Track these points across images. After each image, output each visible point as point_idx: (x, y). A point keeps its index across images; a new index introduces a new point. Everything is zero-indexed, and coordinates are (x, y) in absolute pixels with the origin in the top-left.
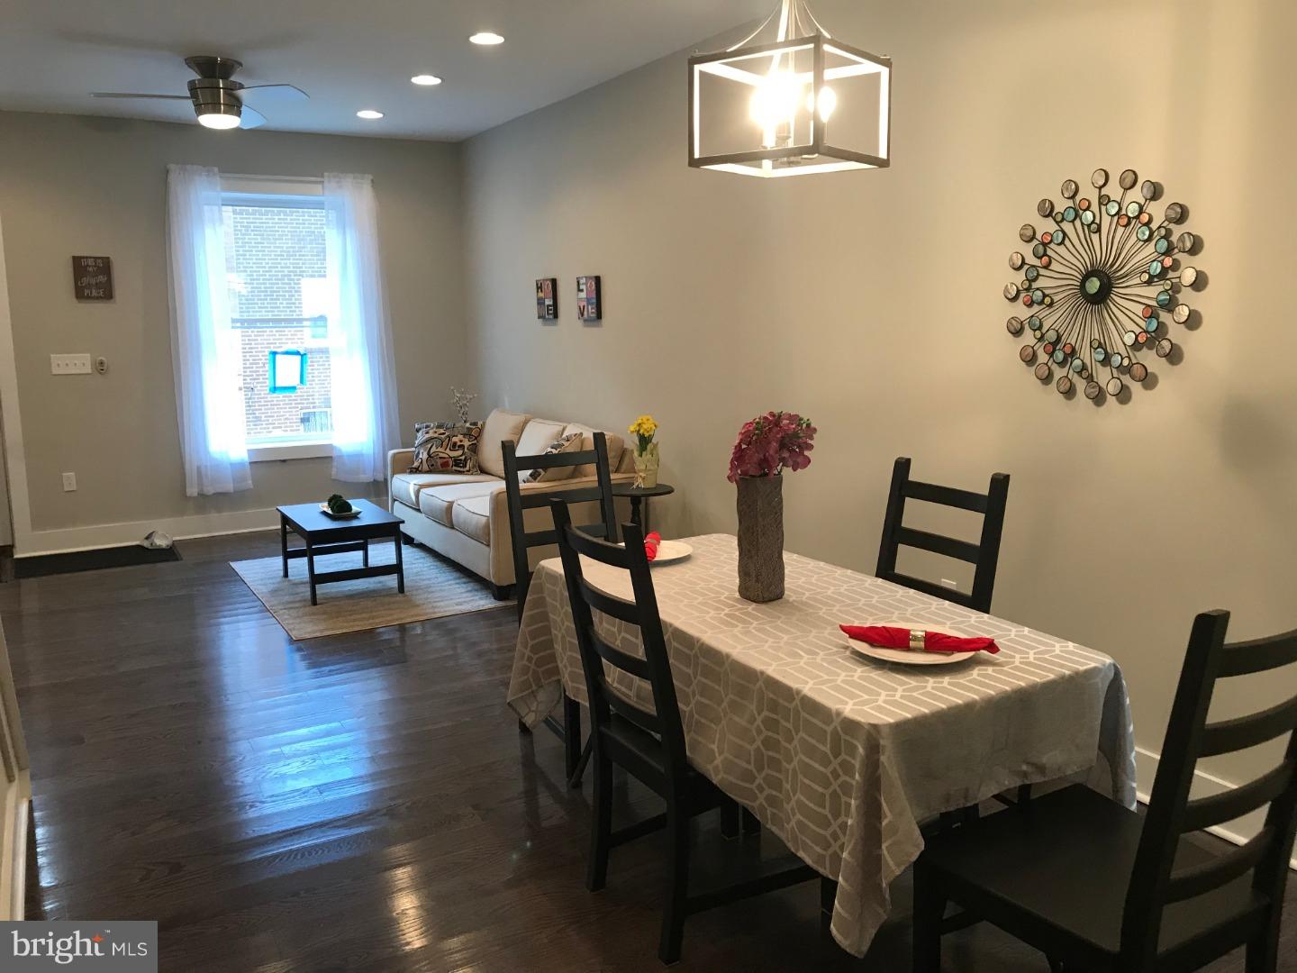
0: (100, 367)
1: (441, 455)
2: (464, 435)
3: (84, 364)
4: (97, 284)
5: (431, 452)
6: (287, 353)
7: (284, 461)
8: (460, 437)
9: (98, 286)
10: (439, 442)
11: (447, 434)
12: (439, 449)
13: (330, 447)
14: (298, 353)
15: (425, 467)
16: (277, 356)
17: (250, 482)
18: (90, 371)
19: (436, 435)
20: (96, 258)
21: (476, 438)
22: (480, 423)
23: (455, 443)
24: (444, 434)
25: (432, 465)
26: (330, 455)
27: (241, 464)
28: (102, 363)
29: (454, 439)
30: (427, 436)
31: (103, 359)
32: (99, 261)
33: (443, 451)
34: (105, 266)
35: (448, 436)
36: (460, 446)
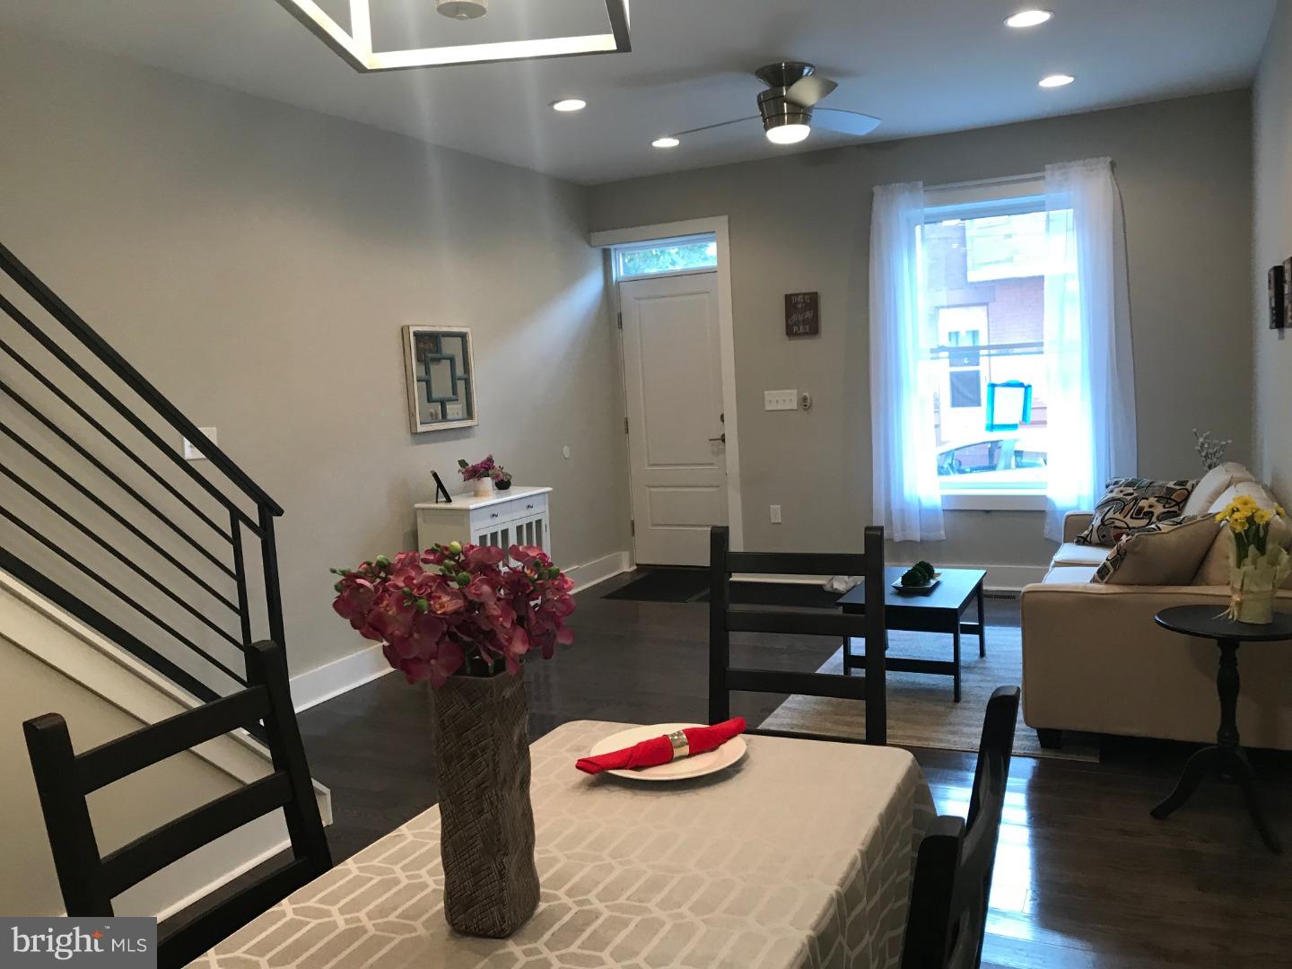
0: (805, 403)
1: (1118, 523)
2: (1159, 499)
3: (791, 400)
4: (804, 320)
5: (1106, 517)
6: (1008, 385)
7: (987, 512)
8: (1153, 500)
9: (804, 322)
10: (1120, 505)
11: (1135, 495)
12: (1118, 515)
13: (1044, 498)
14: (1021, 385)
15: (1095, 537)
16: (997, 389)
17: (943, 532)
18: (795, 407)
19: (1121, 495)
20: (804, 294)
21: (1178, 504)
22: (1189, 486)
23: (1141, 509)
24: (1131, 494)
25: (1104, 536)
26: (1043, 509)
27: (933, 511)
28: (805, 399)
29: (1143, 503)
30: (1110, 495)
31: (806, 394)
32: (807, 297)
33: (1121, 518)
34: (812, 301)
35: (1136, 499)
36: (1147, 514)
